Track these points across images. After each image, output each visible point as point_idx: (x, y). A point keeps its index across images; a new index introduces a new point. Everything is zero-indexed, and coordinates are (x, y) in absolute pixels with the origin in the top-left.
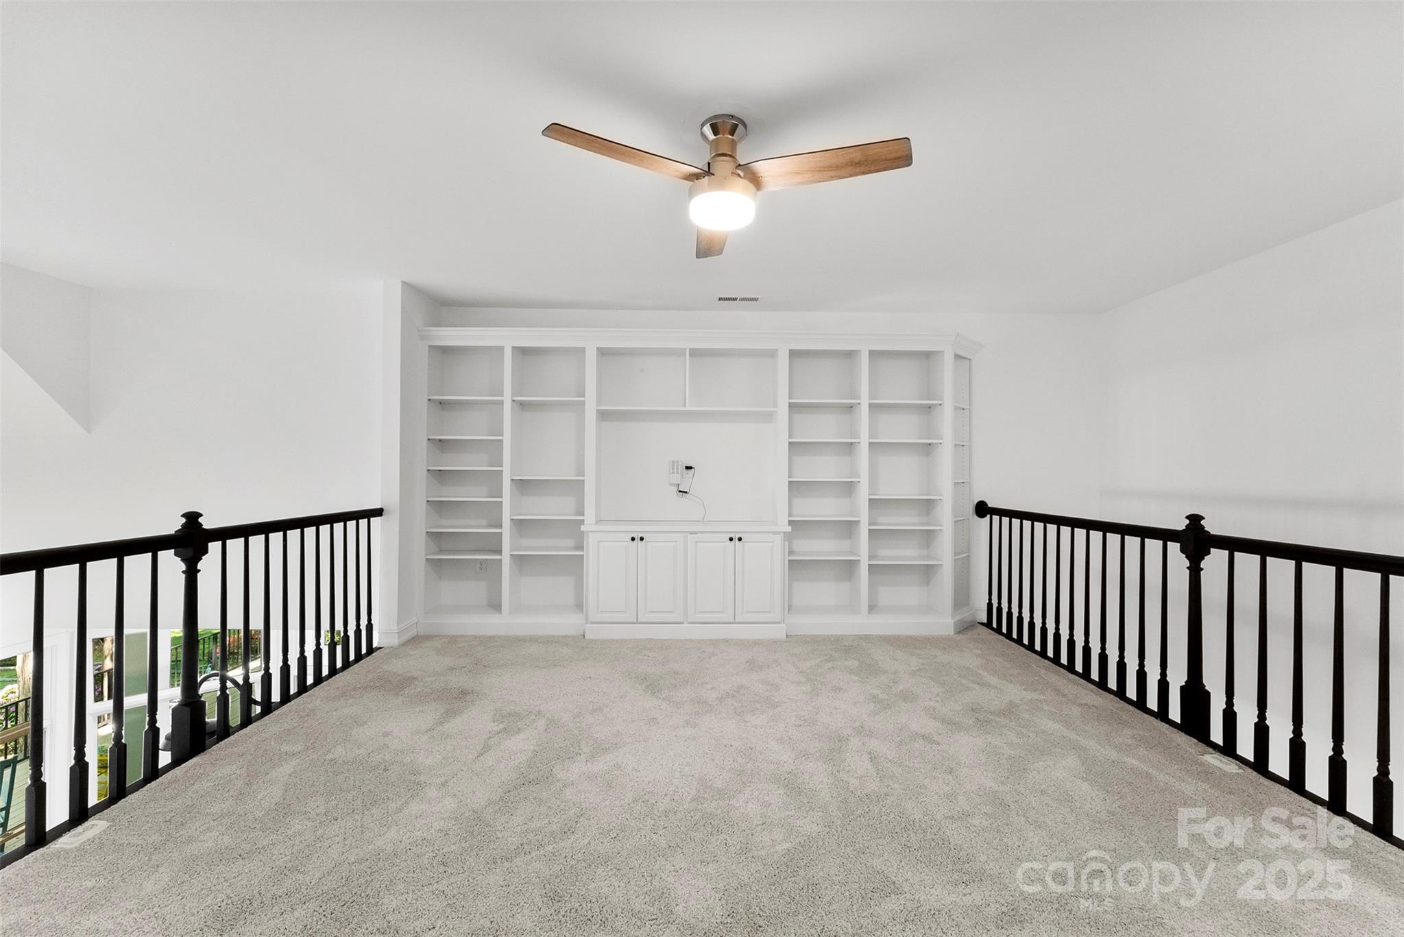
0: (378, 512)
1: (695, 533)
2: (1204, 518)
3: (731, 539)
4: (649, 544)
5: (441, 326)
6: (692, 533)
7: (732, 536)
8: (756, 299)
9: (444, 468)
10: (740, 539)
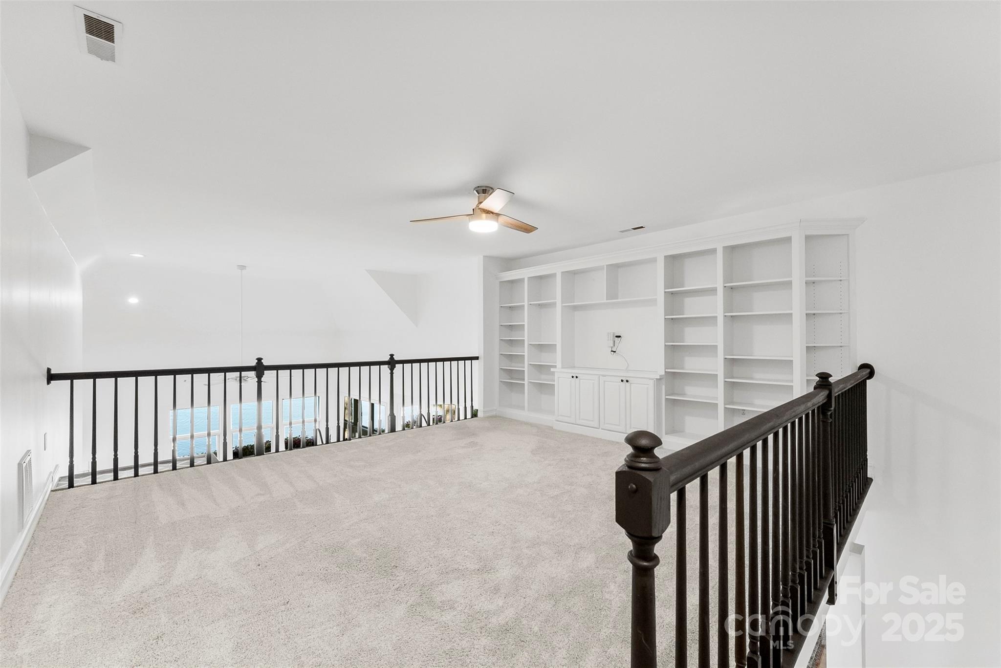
0: (477, 358)
1: (605, 376)
2: (832, 376)
3: (622, 381)
4: (581, 380)
5: (512, 270)
6: (603, 376)
7: (623, 379)
8: (642, 227)
9: (511, 339)
10: (627, 381)
